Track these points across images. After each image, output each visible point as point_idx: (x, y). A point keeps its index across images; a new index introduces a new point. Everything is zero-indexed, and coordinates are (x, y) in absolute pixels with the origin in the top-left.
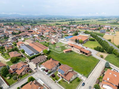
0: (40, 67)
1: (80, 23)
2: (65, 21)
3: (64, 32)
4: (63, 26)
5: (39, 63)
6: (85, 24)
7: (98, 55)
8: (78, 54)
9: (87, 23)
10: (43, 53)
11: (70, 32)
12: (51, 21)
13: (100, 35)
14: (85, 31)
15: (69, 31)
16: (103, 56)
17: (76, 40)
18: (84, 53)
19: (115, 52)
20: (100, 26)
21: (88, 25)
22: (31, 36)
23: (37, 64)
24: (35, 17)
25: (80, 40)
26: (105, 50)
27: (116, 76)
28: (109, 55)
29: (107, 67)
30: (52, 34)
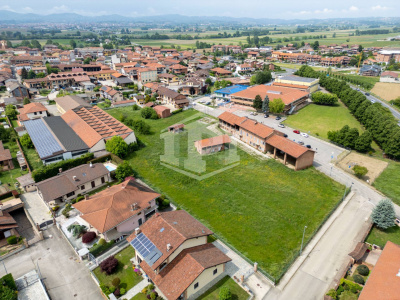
0: (68, 217)
1: (286, 40)
2: (235, 36)
3: (219, 70)
4: (220, 50)
5: (68, 195)
7: (344, 165)
8: (255, 160)
9: (313, 41)
10: (105, 153)
12: (183, 35)
13: (358, 83)
14: (298, 67)
15: (239, 69)
16: (366, 171)
17: (255, 102)
18: (280, 154)
20: (360, 49)
21: (316, 46)
22: (88, 84)
23: (60, 200)
24: (131, 24)
25: (271, 100)
26: (378, 142)
28: (393, 167)
29: (383, 226)
30: (170, 79)
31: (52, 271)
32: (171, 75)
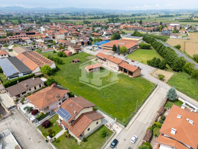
1: (127, 20)
2: (102, 18)
3: (95, 34)
4: (95, 24)
5: (23, 94)
6: (135, 22)
7: (155, 76)
9: (139, 20)
10: (40, 74)
11: (107, 35)
12: (77, 17)
13: (160, 39)
14: (133, 32)
15: (105, 33)
16: (164, 77)
17: (113, 48)
19: (187, 69)
21: (141, 23)
22: (29, 41)
23: (19, 96)
24: (50, 12)
25: (121, 47)
27: (191, 122)
28: (176, 75)
29: (172, 100)
30: (71, 38)
31: (17, 129)
32: (71, 36)
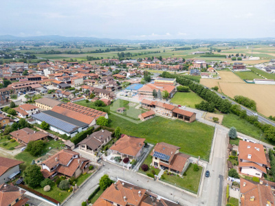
2: (106, 51)
3: (117, 75)
4: (107, 62)
6: (153, 58)
7: (208, 119)
8: (170, 121)
11: (132, 77)
16: (218, 119)
20: (184, 60)
21: (160, 59)
22: (43, 89)
28: (226, 117)
30: (93, 83)
32: (93, 80)
